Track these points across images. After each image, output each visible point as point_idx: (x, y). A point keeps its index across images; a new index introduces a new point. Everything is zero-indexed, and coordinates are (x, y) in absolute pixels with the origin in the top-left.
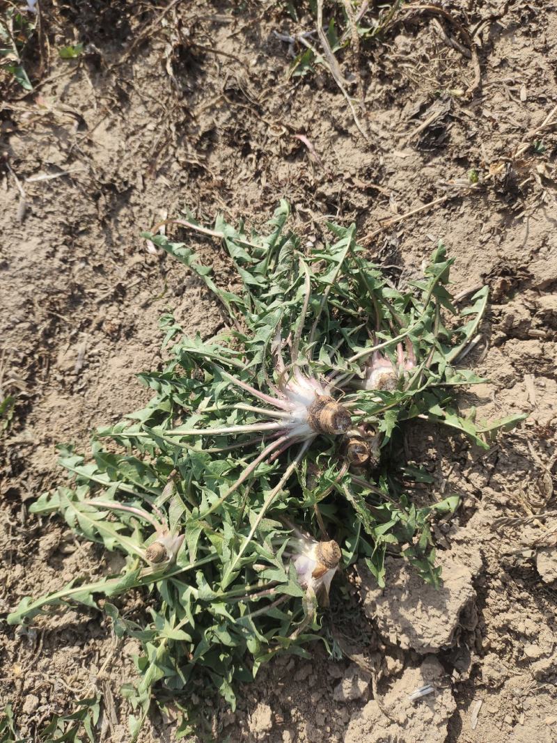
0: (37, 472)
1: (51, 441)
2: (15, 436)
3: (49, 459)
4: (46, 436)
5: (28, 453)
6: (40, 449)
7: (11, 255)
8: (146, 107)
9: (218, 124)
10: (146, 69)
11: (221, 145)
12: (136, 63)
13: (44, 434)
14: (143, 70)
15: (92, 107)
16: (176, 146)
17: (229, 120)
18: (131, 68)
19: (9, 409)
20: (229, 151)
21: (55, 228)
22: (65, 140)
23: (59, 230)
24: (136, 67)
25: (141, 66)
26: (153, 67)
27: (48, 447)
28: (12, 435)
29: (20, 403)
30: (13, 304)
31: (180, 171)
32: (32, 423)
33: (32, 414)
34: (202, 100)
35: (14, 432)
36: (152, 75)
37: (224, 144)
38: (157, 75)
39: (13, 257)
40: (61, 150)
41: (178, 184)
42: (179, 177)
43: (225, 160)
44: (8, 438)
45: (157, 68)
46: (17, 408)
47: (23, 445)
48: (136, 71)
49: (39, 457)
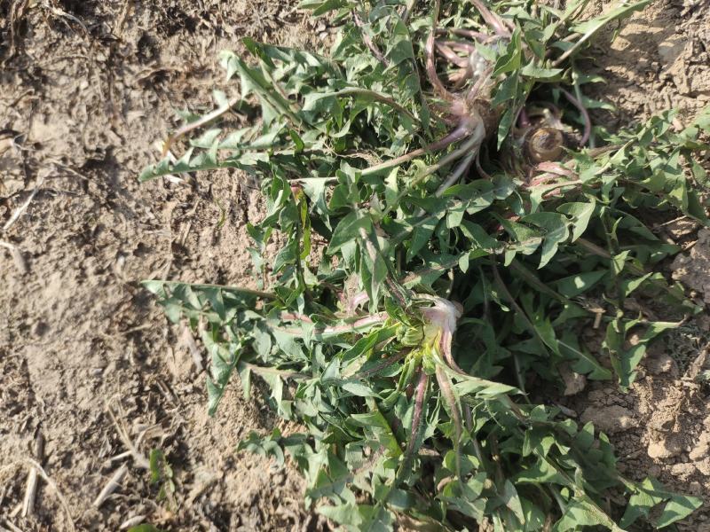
0: (246, 506)
1: (234, 461)
2: (191, 489)
3: (247, 480)
4: (223, 459)
5: (220, 495)
6: (229, 478)
7: (42, 311)
8: (67, 75)
9: (145, 28)
10: (41, 45)
11: (164, 42)
12: (27, 49)
13: (220, 458)
14: (38, 49)
15: (16, 118)
16: (121, 79)
17: (152, 15)
18: (27, 56)
19: (162, 466)
20: (175, 39)
21: (66, 250)
22: (13, 167)
23: (72, 247)
24: (30, 52)
25: (34, 48)
26: (45, 38)
27: (236, 469)
28: (187, 492)
29: (169, 450)
30: (82, 357)
31: (143, 94)
32: (199, 459)
33: (190, 451)
34: (113, 23)
35: (187, 486)
36: (50, 46)
37: (164, 38)
38: (55, 41)
39: (45, 312)
40: (16, 177)
41: (151, 106)
42: (147, 100)
43: (177, 51)
44: (185, 499)
45: (50, 36)
46: (170, 459)
47: (207, 491)
48: (33, 55)
49: (235, 488)
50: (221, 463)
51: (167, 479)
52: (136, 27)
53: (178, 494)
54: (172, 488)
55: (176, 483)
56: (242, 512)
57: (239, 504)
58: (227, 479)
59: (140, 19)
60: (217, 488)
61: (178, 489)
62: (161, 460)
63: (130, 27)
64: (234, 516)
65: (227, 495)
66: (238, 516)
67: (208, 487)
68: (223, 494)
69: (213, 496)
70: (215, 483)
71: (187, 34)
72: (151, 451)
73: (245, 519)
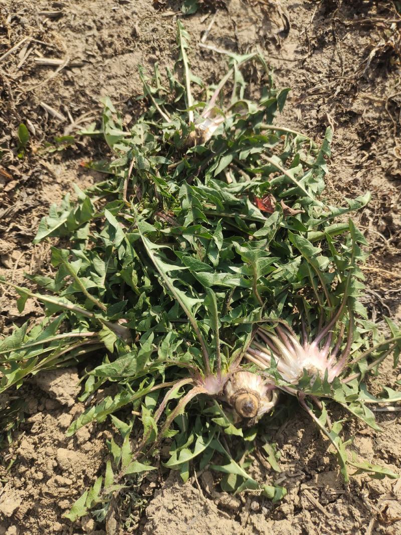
50: (66, 181)
51: (57, 148)
52: (365, 108)
53: (48, 155)
54: (51, 151)
55: (54, 153)
56: (36, 195)
57: (41, 193)
58: (56, 185)
59: (371, 111)
60: (51, 179)
61: (51, 154)
62: (68, 143)
63: (365, 104)
64: (34, 190)
65: (47, 185)
66: (33, 193)
67: (52, 173)
68: (47, 183)
69: (46, 177)
70: (54, 178)
71: (359, 145)
72: (73, 136)
73: (31, 197)
